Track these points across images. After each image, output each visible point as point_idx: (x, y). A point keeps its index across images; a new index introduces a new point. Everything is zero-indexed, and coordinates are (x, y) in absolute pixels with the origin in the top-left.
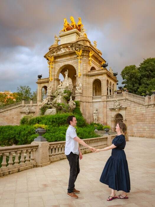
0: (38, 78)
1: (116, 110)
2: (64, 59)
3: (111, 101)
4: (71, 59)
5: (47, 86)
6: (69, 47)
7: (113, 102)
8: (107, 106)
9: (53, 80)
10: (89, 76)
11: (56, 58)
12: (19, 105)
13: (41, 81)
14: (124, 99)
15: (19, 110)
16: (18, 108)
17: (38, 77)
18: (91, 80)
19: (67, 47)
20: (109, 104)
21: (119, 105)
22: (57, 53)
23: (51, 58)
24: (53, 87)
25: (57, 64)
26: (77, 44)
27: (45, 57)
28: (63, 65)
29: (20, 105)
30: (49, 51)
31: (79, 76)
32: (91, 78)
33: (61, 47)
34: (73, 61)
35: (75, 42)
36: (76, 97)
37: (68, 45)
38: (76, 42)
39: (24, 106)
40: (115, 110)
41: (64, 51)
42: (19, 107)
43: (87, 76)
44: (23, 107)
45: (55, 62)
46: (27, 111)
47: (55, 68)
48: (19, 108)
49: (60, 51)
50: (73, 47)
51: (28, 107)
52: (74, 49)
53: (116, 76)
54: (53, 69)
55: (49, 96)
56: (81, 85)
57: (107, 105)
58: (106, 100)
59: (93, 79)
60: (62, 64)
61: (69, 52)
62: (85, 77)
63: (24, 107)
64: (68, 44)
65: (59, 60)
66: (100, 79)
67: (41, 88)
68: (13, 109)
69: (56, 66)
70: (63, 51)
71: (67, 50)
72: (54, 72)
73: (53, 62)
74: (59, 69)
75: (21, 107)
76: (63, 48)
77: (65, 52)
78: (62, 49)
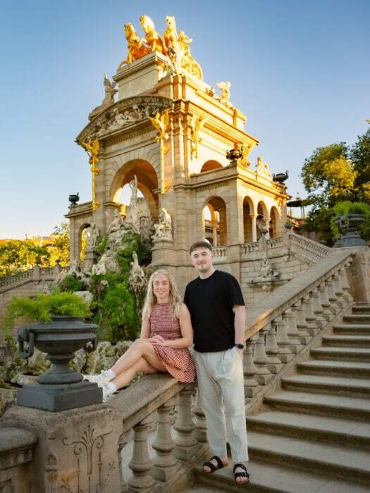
0: (71, 203)
1: (264, 287)
2: (127, 143)
3: (252, 261)
4: (144, 144)
6: (135, 107)
7: (257, 262)
8: (243, 275)
9: (101, 207)
10: (192, 189)
11: (105, 143)
12: (27, 280)
13: (77, 210)
14: (285, 255)
15: (27, 291)
16: (24, 286)
17: (71, 200)
18: (199, 200)
19: (130, 109)
20: (247, 269)
21: (272, 273)
22: (106, 128)
23: (91, 145)
24: (101, 226)
25: (109, 161)
26: (153, 97)
27: (78, 141)
28: (124, 162)
29: (30, 278)
30: (89, 122)
31: (163, 191)
32: (199, 194)
33: (115, 109)
34: (148, 148)
35: (151, 91)
37: (132, 101)
38: (155, 90)
39: (40, 281)
40: (261, 287)
41: (122, 122)
42: (25, 284)
43: (186, 189)
44: (36, 283)
45: (105, 155)
46: (45, 293)
47: (105, 171)
48: (26, 286)
49: (114, 123)
50: (144, 107)
51: (49, 283)
52: (147, 113)
53: (284, 182)
54: (101, 176)
55: (90, 252)
57: (241, 273)
58: (238, 258)
59: (203, 196)
60: (121, 161)
61: (137, 122)
62: (181, 191)
63: (38, 284)
64: (132, 98)
65: (113, 148)
66: (222, 197)
67: (77, 231)
68: (11, 291)
69: (108, 167)
70: (120, 122)
71: (131, 119)
72: (105, 185)
73: (98, 156)
74: (114, 174)
75: (31, 284)
76: (120, 113)
77: (125, 125)
78: (118, 117)
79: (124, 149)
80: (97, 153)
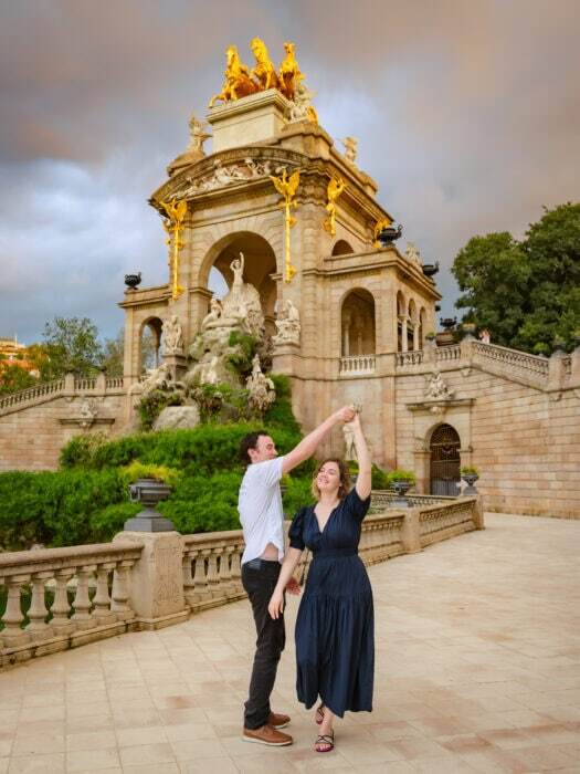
0: (127, 286)
1: (435, 409)
2: (228, 209)
3: (413, 375)
4: (257, 212)
5: (161, 317)
6: (248, 161)
7: (420, 378)
8: (398, 393)
9: (186, 295)
10: (325, 277)
11: (195, 205)
12: (55, 394)
13: (139, 297)
14: (465, 368)
15: (55, 410)
16: (50, 404)
17: (127, 283)
18: (334, 292)
19: (241, 163)
20: (405, 386)
21: (446, 390)
22: (198, 186)
23: (176, 207)
24: (184, 320)
25: (198, 231)
26: (278, 150)
27: (152, 202)
28: (224, 234)
29: (59, 392)
30: (168, 179)
31: (287, 277)
32: (335, 284)
33: (217, 162)
34: (262, 218)
35: (270, 142)
36: (275, 361)
37: (244, 153)
38: (276, 141)
39: (75, 397)
40: (428, 409)
41: (226, 180)
42: (52, 400)
43: (317, 276)
44: (69, 399)
45: (191, 222)
46: (85, 414)
47: (191, 245)
48: (54, 403)
49: (214, 180)
50: (262, 162)
51: (90, 399)
52: (267, 171)
53: (433, 276)
54: (186, 251)
55: (170, 356)
56: (294, 313)
57: (395, 391)
58: (393, 372)
59: (341, 287)
60: (219, 232)
61: (249, 182)
62: (311, 281)
63: (72, 401)
64: (245, 149)
65: (207, 213)
66: (370, 289)
67: (138, 326)
68: (32, 410)
69: (196, 239)
70: (222, 179)
71: (241, 176)
72: (191, 264)
73: (183, 222)
74: (207, 249)
75: (61, 400)
76: (223, 166)
77: (231, 183)
78: (219, 172)
79: (224, 216)
80: (182, 219)
